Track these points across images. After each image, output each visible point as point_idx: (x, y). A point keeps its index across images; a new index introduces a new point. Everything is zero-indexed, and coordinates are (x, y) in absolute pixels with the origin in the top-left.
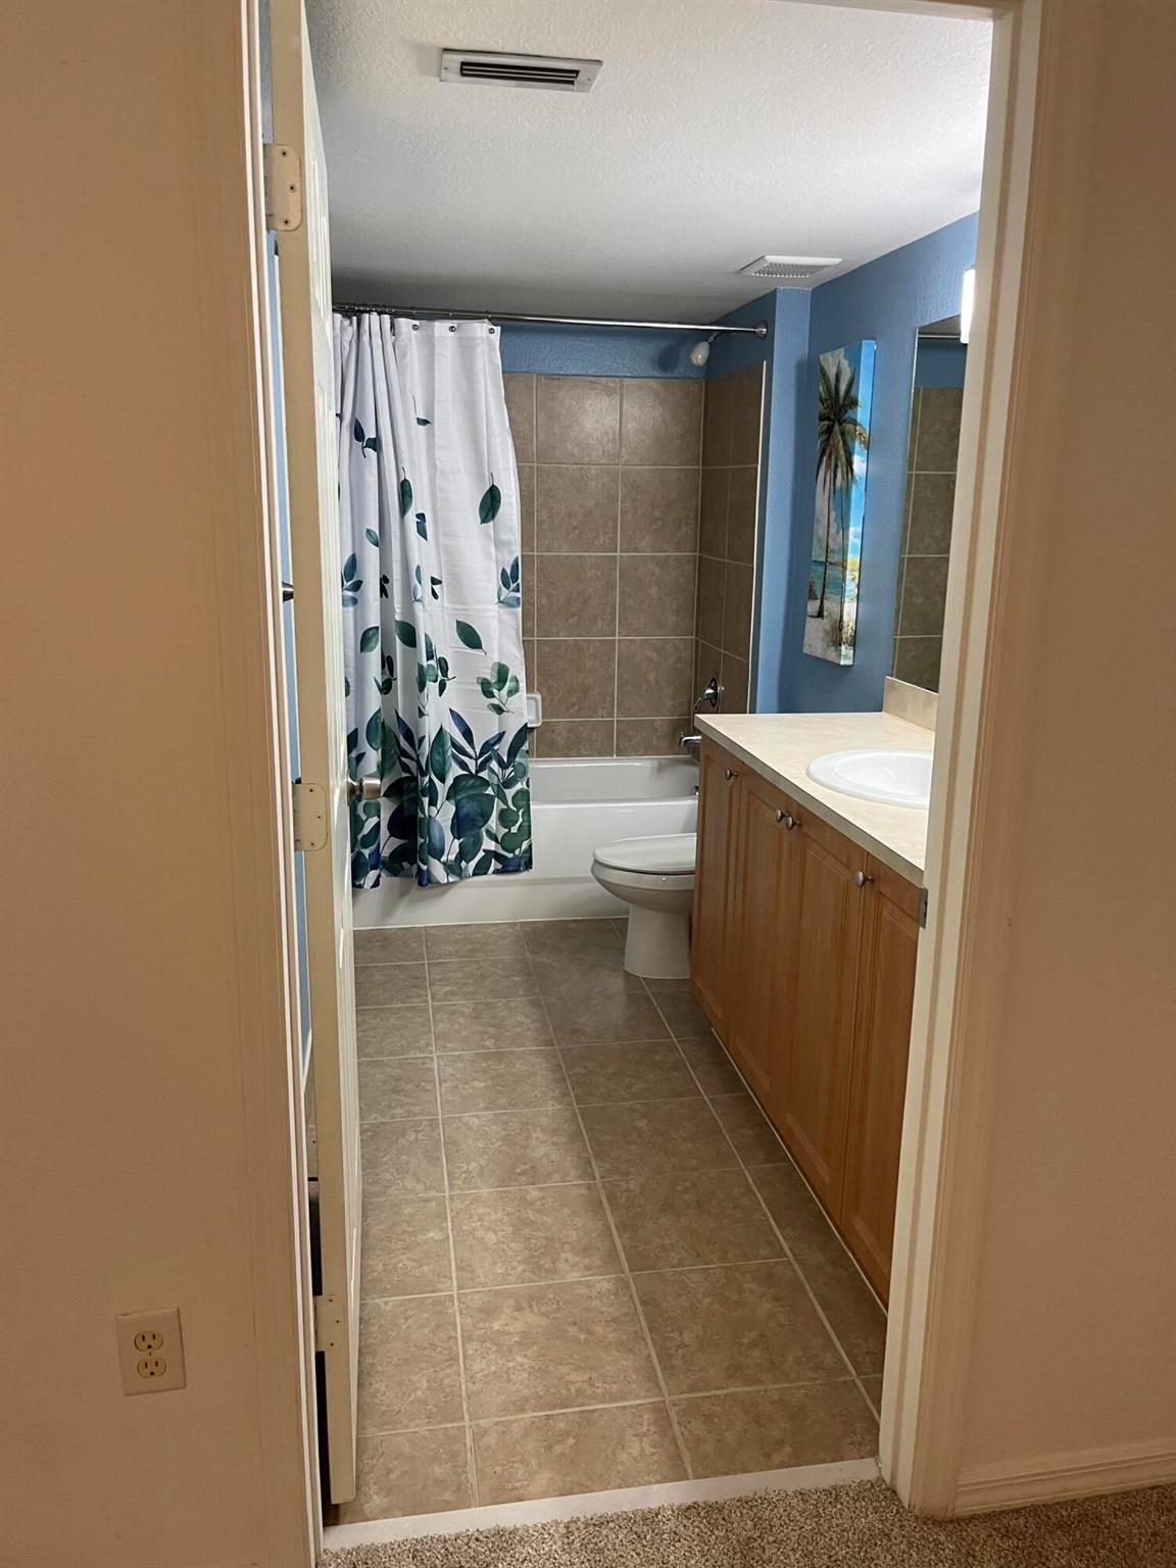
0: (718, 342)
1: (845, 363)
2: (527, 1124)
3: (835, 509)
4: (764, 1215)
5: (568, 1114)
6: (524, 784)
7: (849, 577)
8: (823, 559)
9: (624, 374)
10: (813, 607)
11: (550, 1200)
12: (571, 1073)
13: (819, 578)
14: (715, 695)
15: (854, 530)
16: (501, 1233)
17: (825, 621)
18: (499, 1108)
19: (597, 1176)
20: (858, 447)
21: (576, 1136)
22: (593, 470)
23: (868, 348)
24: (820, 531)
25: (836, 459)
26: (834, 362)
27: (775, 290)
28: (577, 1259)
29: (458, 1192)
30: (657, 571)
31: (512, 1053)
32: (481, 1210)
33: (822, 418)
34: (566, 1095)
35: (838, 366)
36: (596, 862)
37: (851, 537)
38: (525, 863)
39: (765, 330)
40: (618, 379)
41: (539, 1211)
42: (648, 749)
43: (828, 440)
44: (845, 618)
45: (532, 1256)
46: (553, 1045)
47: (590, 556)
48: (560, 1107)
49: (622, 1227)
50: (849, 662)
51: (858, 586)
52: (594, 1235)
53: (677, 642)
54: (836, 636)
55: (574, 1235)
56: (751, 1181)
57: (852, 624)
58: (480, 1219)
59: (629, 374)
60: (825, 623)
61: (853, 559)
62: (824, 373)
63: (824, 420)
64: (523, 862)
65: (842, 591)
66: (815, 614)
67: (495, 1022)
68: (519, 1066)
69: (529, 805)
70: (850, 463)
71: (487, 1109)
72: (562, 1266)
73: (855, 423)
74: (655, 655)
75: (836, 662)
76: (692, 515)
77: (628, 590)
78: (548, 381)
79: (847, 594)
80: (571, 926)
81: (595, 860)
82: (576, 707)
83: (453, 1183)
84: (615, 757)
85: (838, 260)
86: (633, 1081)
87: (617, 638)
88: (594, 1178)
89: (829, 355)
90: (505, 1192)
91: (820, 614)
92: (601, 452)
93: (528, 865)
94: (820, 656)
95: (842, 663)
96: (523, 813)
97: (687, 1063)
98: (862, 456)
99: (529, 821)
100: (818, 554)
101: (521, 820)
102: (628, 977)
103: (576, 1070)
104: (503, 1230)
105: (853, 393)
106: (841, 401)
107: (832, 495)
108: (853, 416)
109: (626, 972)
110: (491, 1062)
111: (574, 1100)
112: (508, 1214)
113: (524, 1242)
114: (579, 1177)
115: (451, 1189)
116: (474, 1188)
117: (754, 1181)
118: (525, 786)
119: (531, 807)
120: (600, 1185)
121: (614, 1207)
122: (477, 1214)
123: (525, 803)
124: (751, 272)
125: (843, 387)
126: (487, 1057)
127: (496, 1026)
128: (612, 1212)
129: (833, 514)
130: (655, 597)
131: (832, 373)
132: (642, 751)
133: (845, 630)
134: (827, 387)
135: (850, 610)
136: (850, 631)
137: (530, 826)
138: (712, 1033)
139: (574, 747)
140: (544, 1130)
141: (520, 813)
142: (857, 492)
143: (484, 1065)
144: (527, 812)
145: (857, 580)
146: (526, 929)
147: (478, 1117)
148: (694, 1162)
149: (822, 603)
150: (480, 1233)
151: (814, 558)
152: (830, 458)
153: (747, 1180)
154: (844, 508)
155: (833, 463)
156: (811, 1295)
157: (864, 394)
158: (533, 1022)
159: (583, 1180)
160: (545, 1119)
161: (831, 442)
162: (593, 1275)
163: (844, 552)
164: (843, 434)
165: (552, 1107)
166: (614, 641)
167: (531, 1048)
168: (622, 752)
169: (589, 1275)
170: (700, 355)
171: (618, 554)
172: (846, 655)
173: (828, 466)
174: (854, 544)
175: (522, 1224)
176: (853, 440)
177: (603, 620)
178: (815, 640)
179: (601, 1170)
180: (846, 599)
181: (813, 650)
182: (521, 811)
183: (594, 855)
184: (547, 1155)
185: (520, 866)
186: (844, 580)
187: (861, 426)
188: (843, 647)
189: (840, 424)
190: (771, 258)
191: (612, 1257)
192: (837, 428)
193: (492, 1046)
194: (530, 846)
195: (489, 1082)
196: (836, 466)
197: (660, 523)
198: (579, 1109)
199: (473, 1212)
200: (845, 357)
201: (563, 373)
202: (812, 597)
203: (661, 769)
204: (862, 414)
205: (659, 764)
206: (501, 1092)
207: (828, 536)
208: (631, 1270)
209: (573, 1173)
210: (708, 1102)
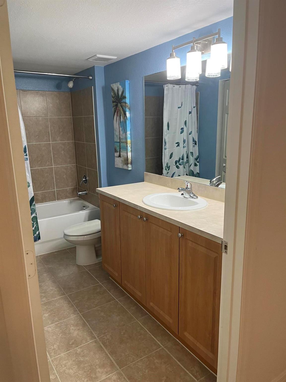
0: (76, 80)
1: (120, 87)
2: (67, 325)
3: (121, 127)
4: (150, 335)
5: (79, 317)
6: (35, 214)
7: (128, 146)
8: (119, 141)
9: (46, 90)
10: (117, 154)
11: (85, 351)
12: (74, 303)
13: (118, 146)
14: (86, 180)
15: (128, 133)
16: (74, 369)
17: (121, 158)
18: (56, 322)
19: (96, 337)
20: (127, 110)
21: (84, 325)
22: (40, 118)
23: (127, 83)
24: (117, 133)
25: (120, 113)
26: (115, 86)
27: (94, 66)
28: (102, 370)
29: (53, 358)
30: (63, 147)
31: (53, 301)
32: (64, 362)
33: (113, 102)
34: (75, 311)
35: (118, 87)
36: (65, 235)
37: (128, 135)
38: (38, 238)
39: (91, 77)
40: (45, 92)
41: (83, 356)
42: (66, 197)
43: (116, 108)
44: (129, 157)
45: (87, 374)
46: (65, 295)
47: (42, 144)
48: (75, 316)
49: (112, 353)
50: (131, 169)
51: (131, 148)
52: (104, 359)
53: (71, 167)
54: (126, 161)
55: (97, 362)
56: (141, 324)
57: (130, 158)
58: (65, 366)
59: (48, 90)
60: (122, 159)
61: (129, 141)
62: (113, 90)
63: (114, 103)
64: (37, 238)
65: (127, 150)
66: (118, 156)
67: (43, 291)
68: (57, 305)
69: (37, 221)
70: (125, 114)
71: (52, 323)
72: (98, 375)
73: (126, 103)
74: (65, 170)
75: (128, 169)
76: (71, 130)
77: (55, 152)
78: (23, 92)
79: (128, 150)
80: (56, 253)
81: (64, 234)
82: (43, 188)
83: (51, 355)
84: (57, 201)
85: (116, 57)
86: (94, 301)
87: (53, 166)
88: (96, 338)
89: (114, 84)
90: (69, 353)
91: (120, 156)
92: (42, 113)
93: (39, 238)
94: (122, 168)
95: (129, 169)
96: (36, 223)
97: (107, 290)
98: (128, 112)
99: (38, 225)
100: (117, 139)
101: (35, 225)
102: (79, 266)
103: (76, 301)
104: (74, 368)
105: (124, 95)
106: (120, 97)
107: (120, 123)
108: (125, 101)
109: (77, 265)
110: (47, 306)
111: (79, 312)
112: (74, 361)
113: (83, 370)
114: (91, 339)
115: (51, 358)
116: (59, 354)
117: (142, 324)
118: (35, 215)
119: (38, 221)
120: (98, 340)
121: (106, 346)
122: (63, 364)
123: (36, 220)
124: (90, 60)
125: (120, 93)
126: (45, 304)
127: (44, 293)
128: (106, 348)
129: (121, 129)
130: (63, 154)
131: (116, 89)
132: (64, 198)
133: (129, 160)
134: (114, 93)
135: (129, 154)
136: (130, 160)
137: (38, 227)
138: (110, 279)
139: (44, 199)
140: (73, 326)
141: (35, 223)
142: (128, 122)
143: (45, 308)
144: (37, 223)
145: (130, 146)
146: (42, 257)
147: (50, 327)
148: (123, 323)
149: (120, 153)
150: (67, 371)
151: (115, 141)
152: (118, 113)
153: (140, 324)
154: (125, 127)
155: (119, 114)
156: (174, 358)
157: (127, 95)
158: (56, 288)
159: (93, 340)
160: (72, 321)
161: (118, 108)
162: (109, 374)
163: (126, 139)
164: (122, 106)
165: (73, 316)
166: (53, 167)
167: (59, 297)
168: (58, 199)
169: (108, 375)
170: (71, 85)
171: (51, 142)
172: (130, 167)
173: (117, 115)
174: (129, 137)
175: (79, 363)
176: (126, 108)
177: (49, 162)
178: (119, 163)
179: (97, 334)
180: (128, 152)
181: (119, 166)
182: (35, 222)
183: (64, 232)
184: (78, 334)
185: (36, 239)
186: (127, 146)
187: (127, 104)
188: (129, 165)
189: (120, 103)
190: (99, 56)
191: (112, 365)
192: (119, 105)
193: (45, 300)
194: (39, 233)
195: (49, 313)
196: (120, 115)
197: (62, 133)
198: (81, 314)
199: (61, 364)
200: (120, 85)
201: (27, 89)
202: (116, 151)
203: (71, 202)
204: (127, 100)
205: (70, 201)
206: (54, 316)
207: (120, 135)
208: (120, 368)
209: (88, 338)
210: (118, 301)
